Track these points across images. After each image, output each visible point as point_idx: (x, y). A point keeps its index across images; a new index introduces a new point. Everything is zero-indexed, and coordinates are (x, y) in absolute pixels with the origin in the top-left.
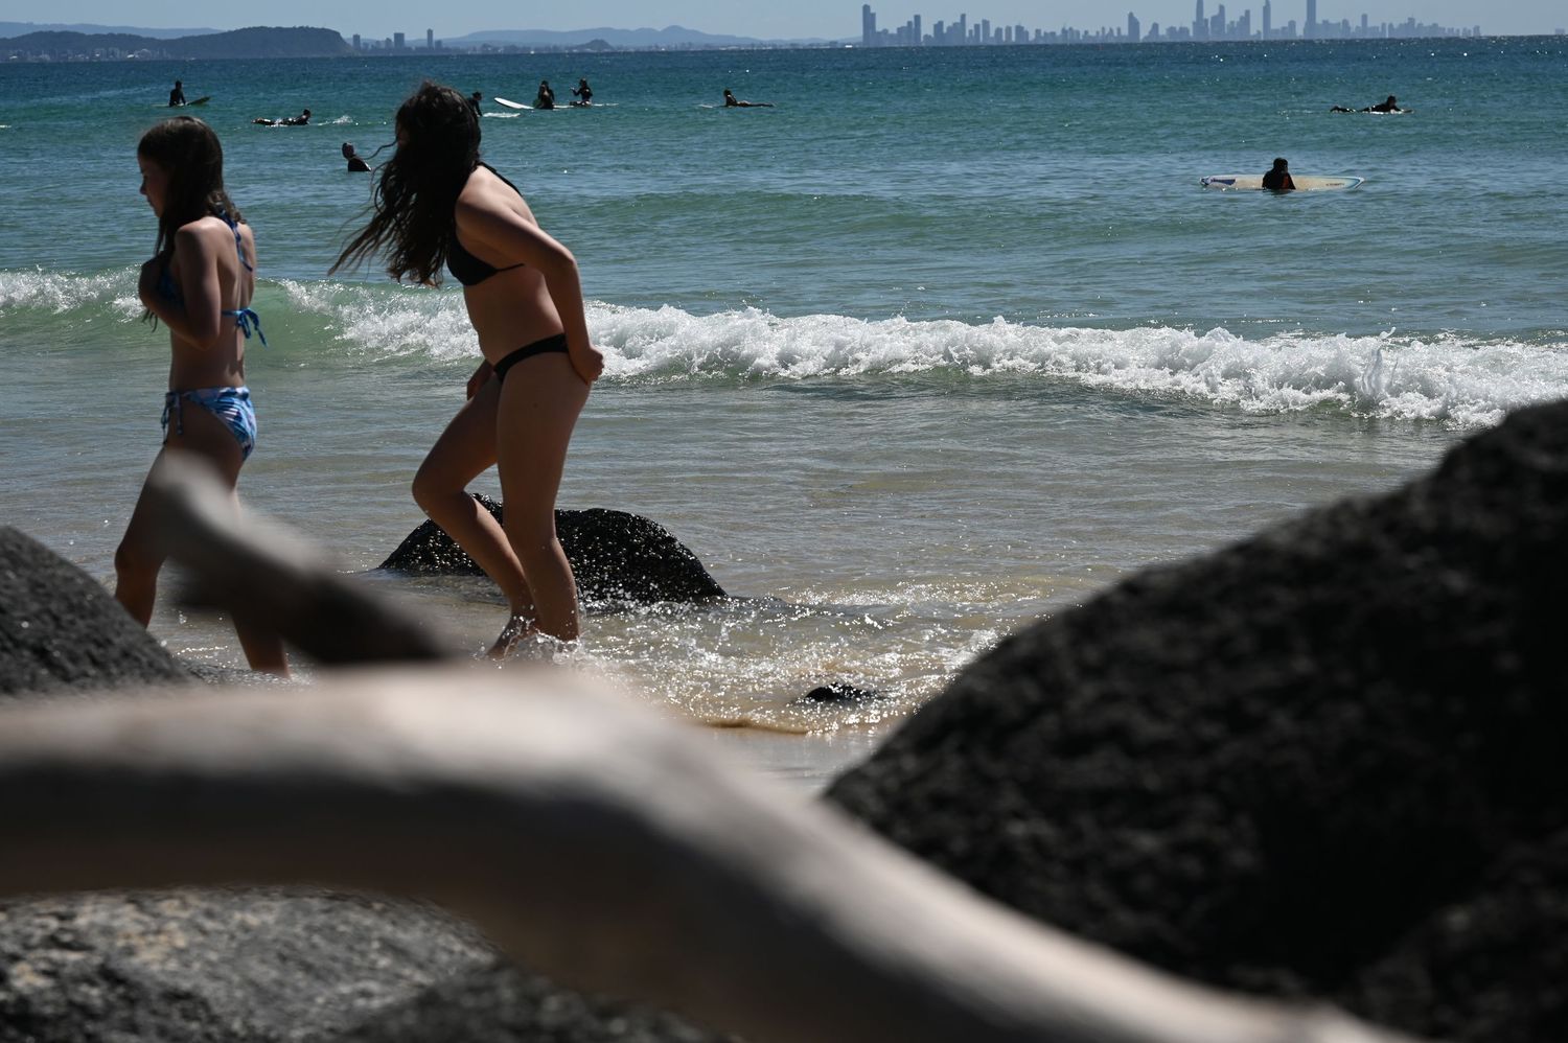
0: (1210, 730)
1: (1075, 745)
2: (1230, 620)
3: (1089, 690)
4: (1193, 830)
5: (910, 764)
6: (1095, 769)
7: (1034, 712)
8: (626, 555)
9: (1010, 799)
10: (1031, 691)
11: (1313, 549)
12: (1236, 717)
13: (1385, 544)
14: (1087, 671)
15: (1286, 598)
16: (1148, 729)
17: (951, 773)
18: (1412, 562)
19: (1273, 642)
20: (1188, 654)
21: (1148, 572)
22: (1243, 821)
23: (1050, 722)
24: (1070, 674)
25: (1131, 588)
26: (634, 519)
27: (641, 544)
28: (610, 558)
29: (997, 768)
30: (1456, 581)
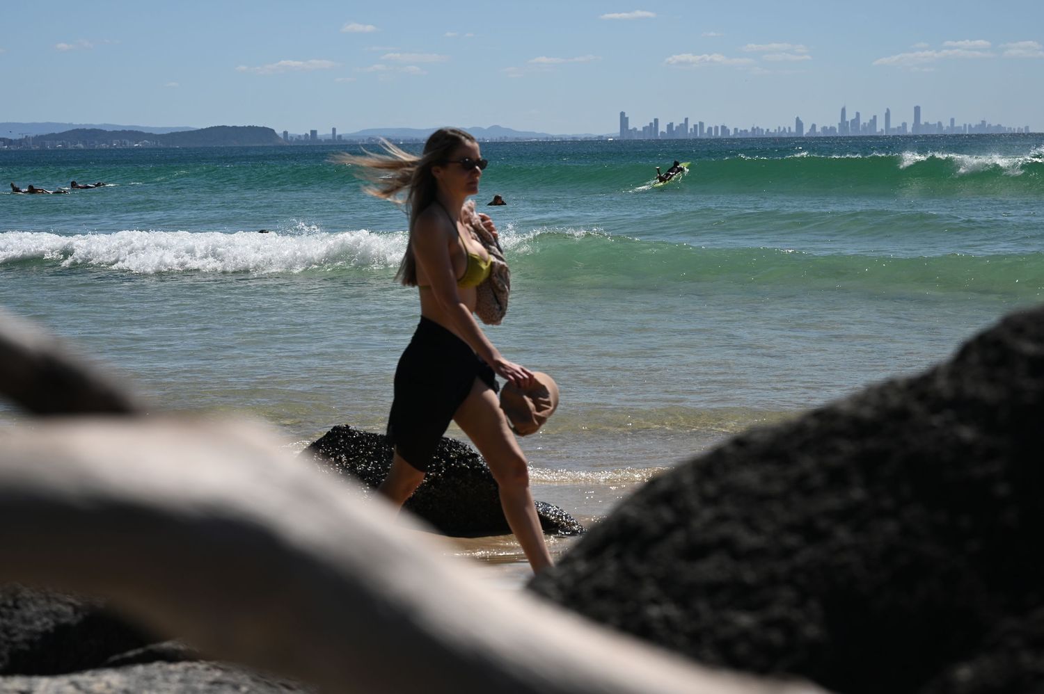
0: (791, 540)
1: (696, 552)
2: (807, 463)
3: (707, 513)
4: (777, 611)
5: (581, 567)
6: (710, 569)
7: (669, 529)
8: (446, 465)
9: (650, 590)
10: (667, 514)
11: (867, 413)
12: (810, 531)
13: (917, 408)
14: (708, 501)
15: (847, 447)
16: (748, 540)
17: (610, 572)
18: (936, 420)
19: (837, 478)
20: (777, 487)
21: (752, 431)
22: (814, 605)
23: (679, 537)
24: (694, 501)
25: (739, 442)
26: (451, 441)
27: (456, 458)
28: (434, 467)
29: (641, 569)
30: (967, 433)
